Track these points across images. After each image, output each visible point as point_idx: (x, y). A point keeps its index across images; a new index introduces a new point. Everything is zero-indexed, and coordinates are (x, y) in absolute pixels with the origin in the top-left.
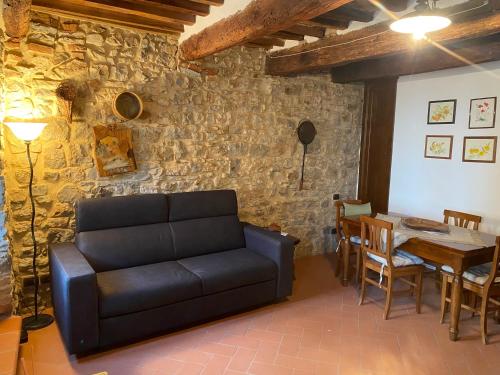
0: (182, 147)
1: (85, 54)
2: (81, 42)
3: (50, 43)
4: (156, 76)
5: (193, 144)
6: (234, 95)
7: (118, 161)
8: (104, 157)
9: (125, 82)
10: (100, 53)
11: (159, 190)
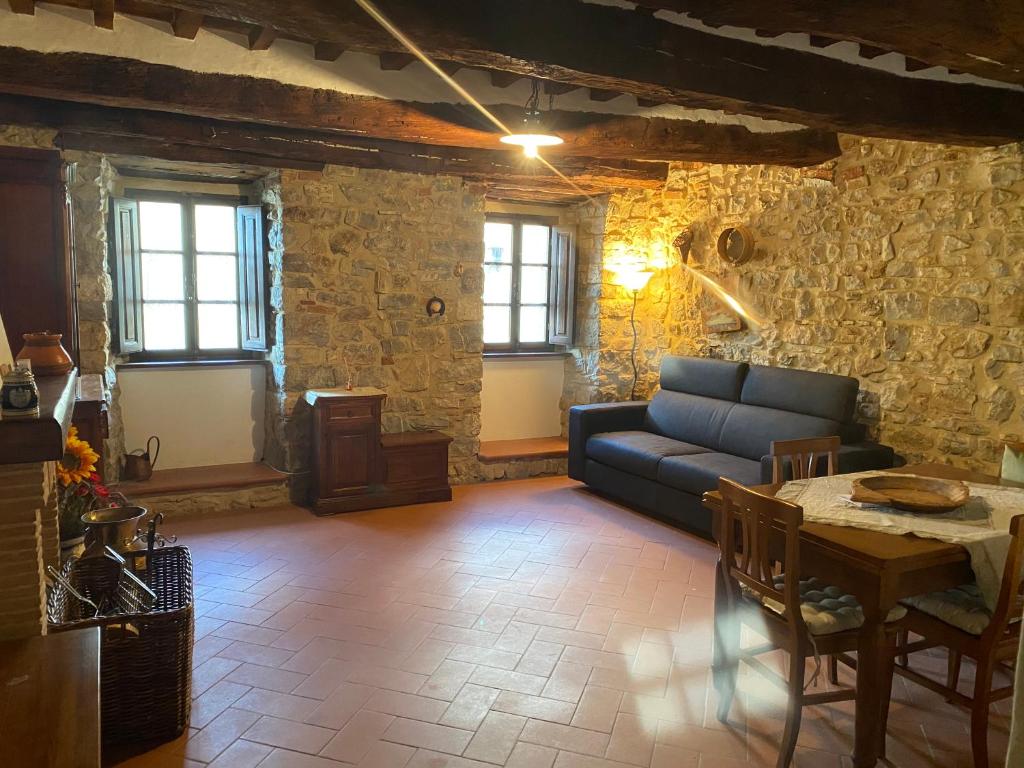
0: (806, 298)
1: (707, 190)
2: (704, 178)
3: (681, 187)
4: (775, 199)
5: (822, 295)
6: (899, 205)
7: (723, 316)
8: (708, 310)
9: (741, 215)
10: (718, 185)
11: (772, 362)
